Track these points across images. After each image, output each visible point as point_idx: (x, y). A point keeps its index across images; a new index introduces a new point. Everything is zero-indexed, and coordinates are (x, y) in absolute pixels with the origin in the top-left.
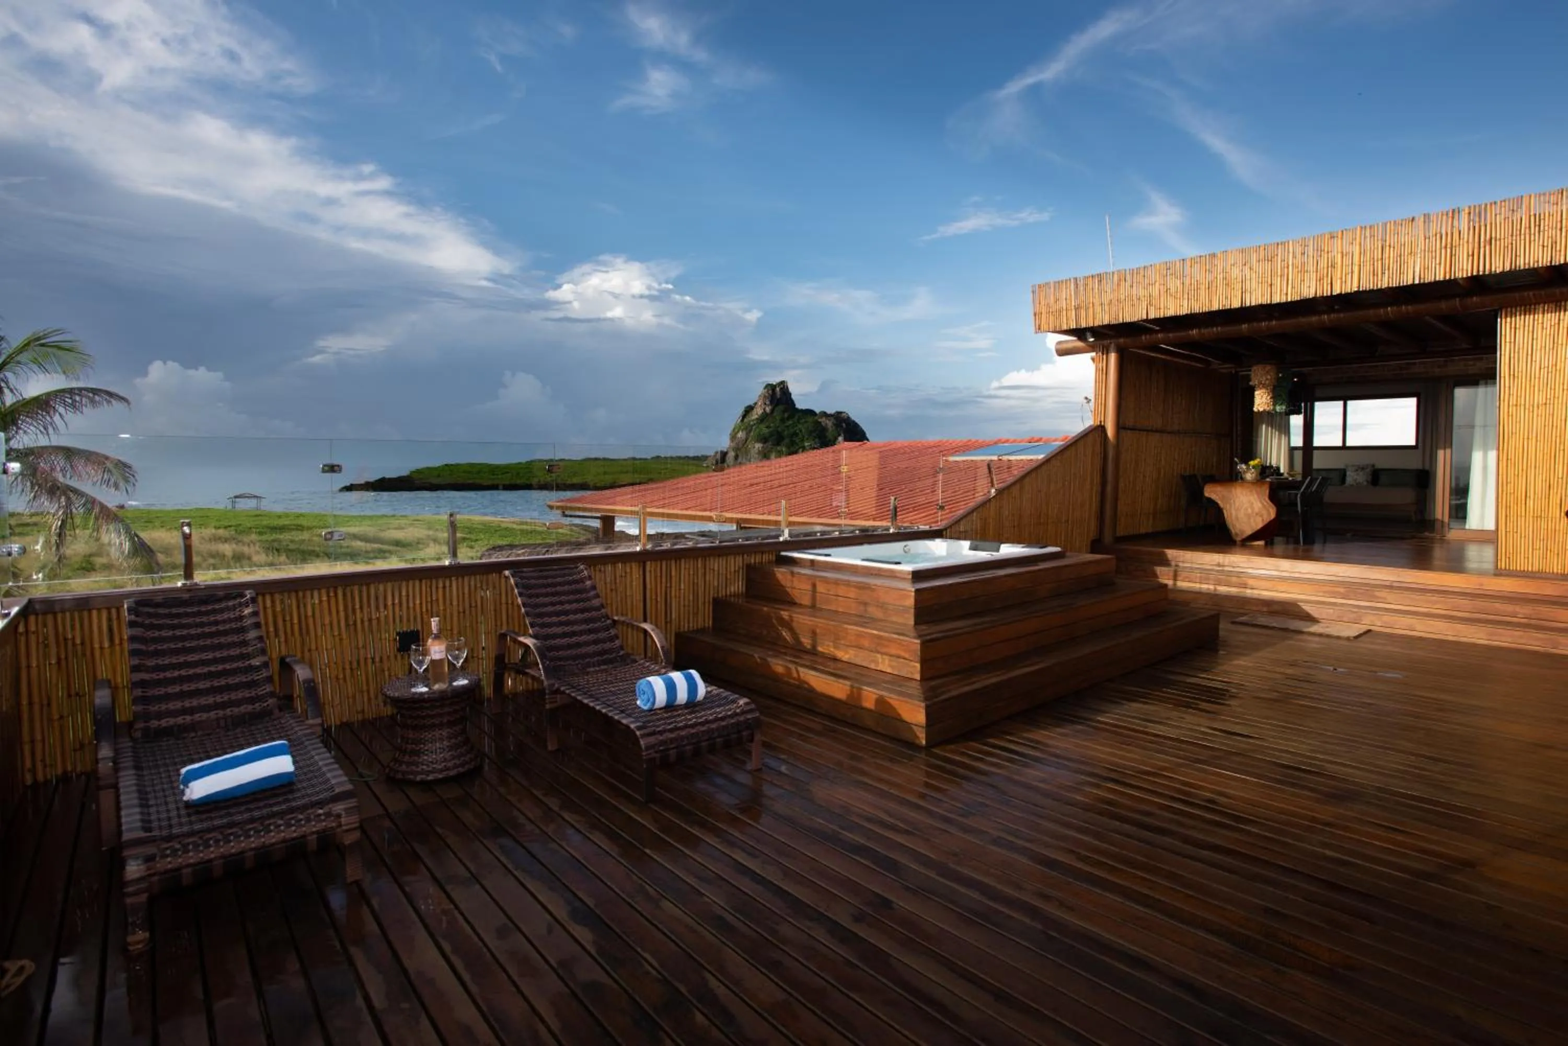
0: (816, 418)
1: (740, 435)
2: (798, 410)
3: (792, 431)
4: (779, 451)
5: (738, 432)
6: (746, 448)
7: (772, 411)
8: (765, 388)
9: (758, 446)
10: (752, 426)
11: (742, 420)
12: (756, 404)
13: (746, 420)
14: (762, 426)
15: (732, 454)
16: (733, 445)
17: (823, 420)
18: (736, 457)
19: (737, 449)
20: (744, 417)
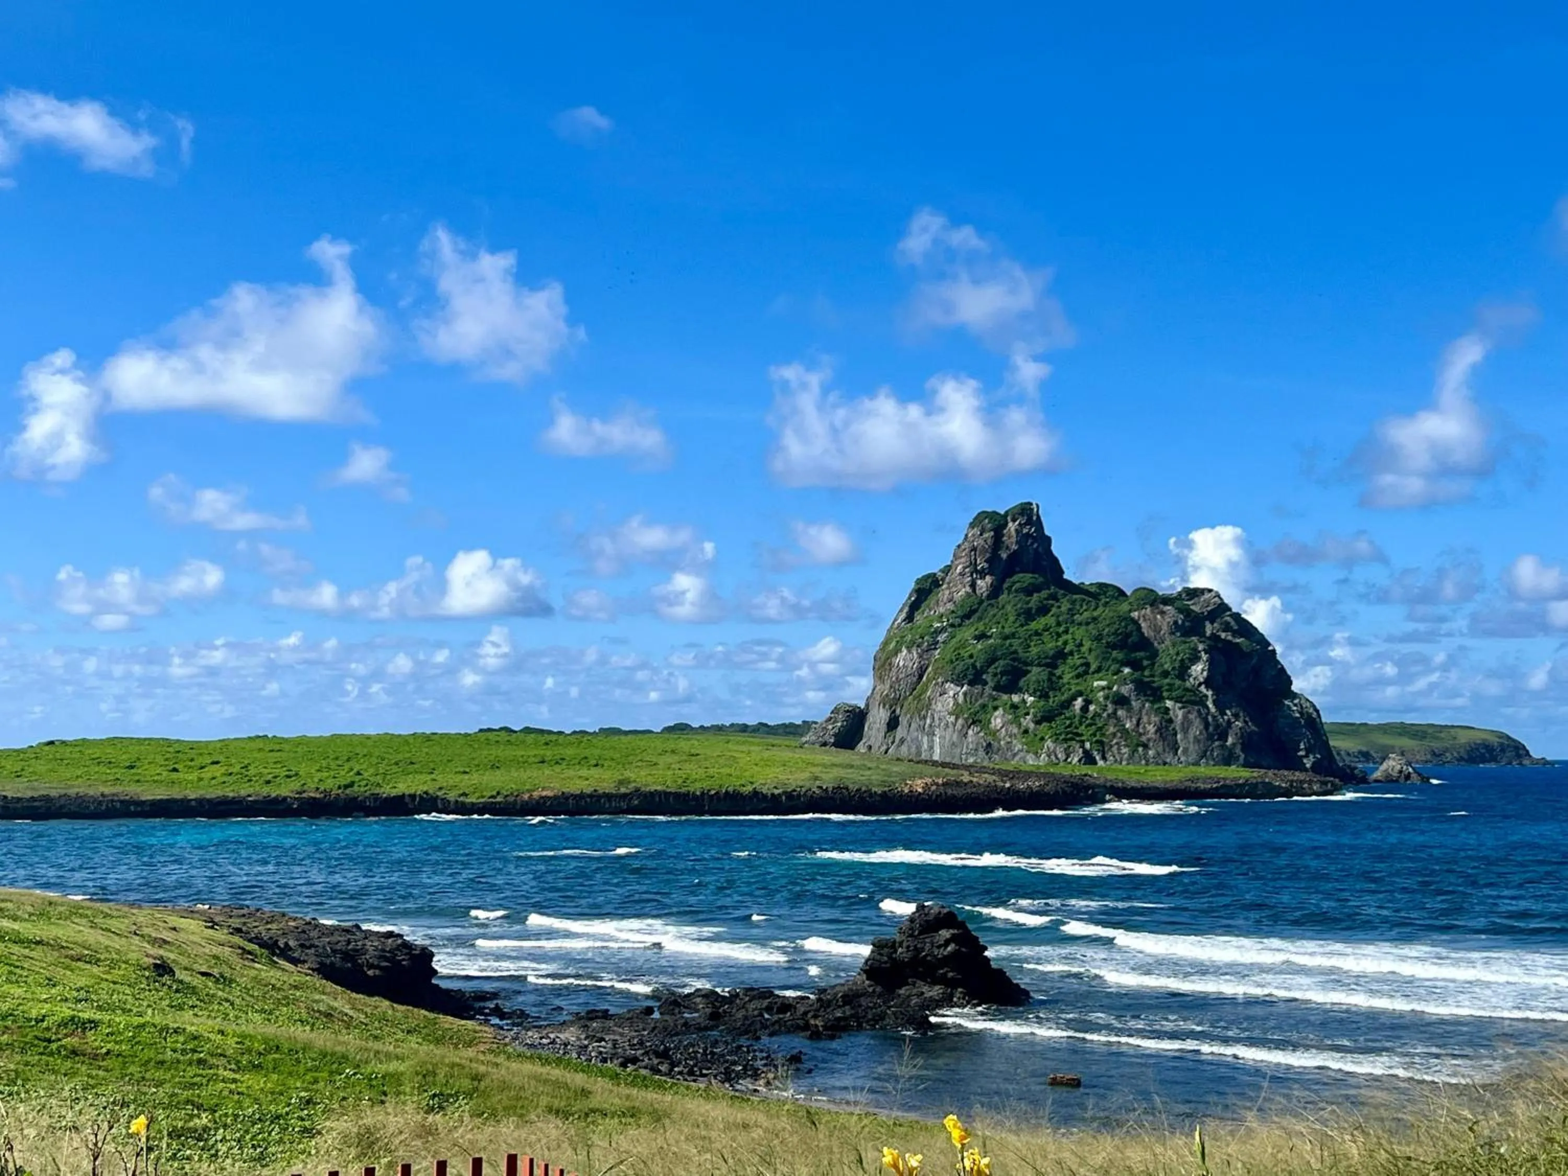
0: (1125, 607)
1: (905, 659)
2: (1070, 587)
3: (1050, 645)
4: (1014, 707)
5: (897, 651)
6: (918, 698)
7: (995, 591)
8: (972, 525)
9: (954, 693)
10: (938, 632)
11: (910, 618)
12: (947, 570)
13: (918, 617)
14: (967, 633)
15: (878, 718)
16: (885, 688)
17: (1144, 617)
18: (893, 724)
19: (893, 703)
20: (914, 607)
